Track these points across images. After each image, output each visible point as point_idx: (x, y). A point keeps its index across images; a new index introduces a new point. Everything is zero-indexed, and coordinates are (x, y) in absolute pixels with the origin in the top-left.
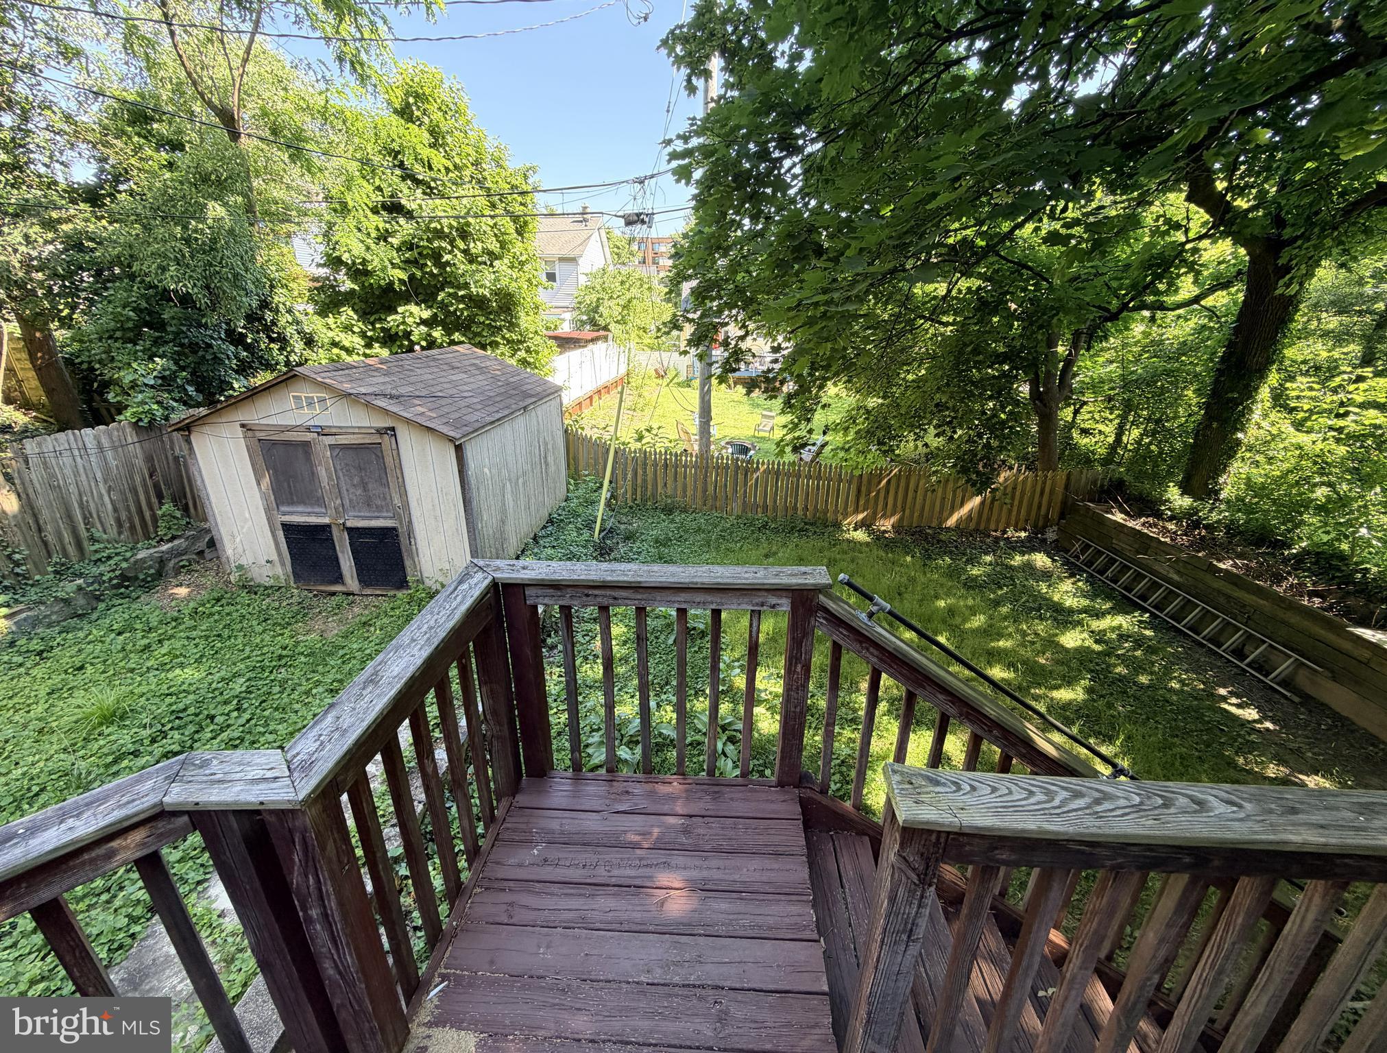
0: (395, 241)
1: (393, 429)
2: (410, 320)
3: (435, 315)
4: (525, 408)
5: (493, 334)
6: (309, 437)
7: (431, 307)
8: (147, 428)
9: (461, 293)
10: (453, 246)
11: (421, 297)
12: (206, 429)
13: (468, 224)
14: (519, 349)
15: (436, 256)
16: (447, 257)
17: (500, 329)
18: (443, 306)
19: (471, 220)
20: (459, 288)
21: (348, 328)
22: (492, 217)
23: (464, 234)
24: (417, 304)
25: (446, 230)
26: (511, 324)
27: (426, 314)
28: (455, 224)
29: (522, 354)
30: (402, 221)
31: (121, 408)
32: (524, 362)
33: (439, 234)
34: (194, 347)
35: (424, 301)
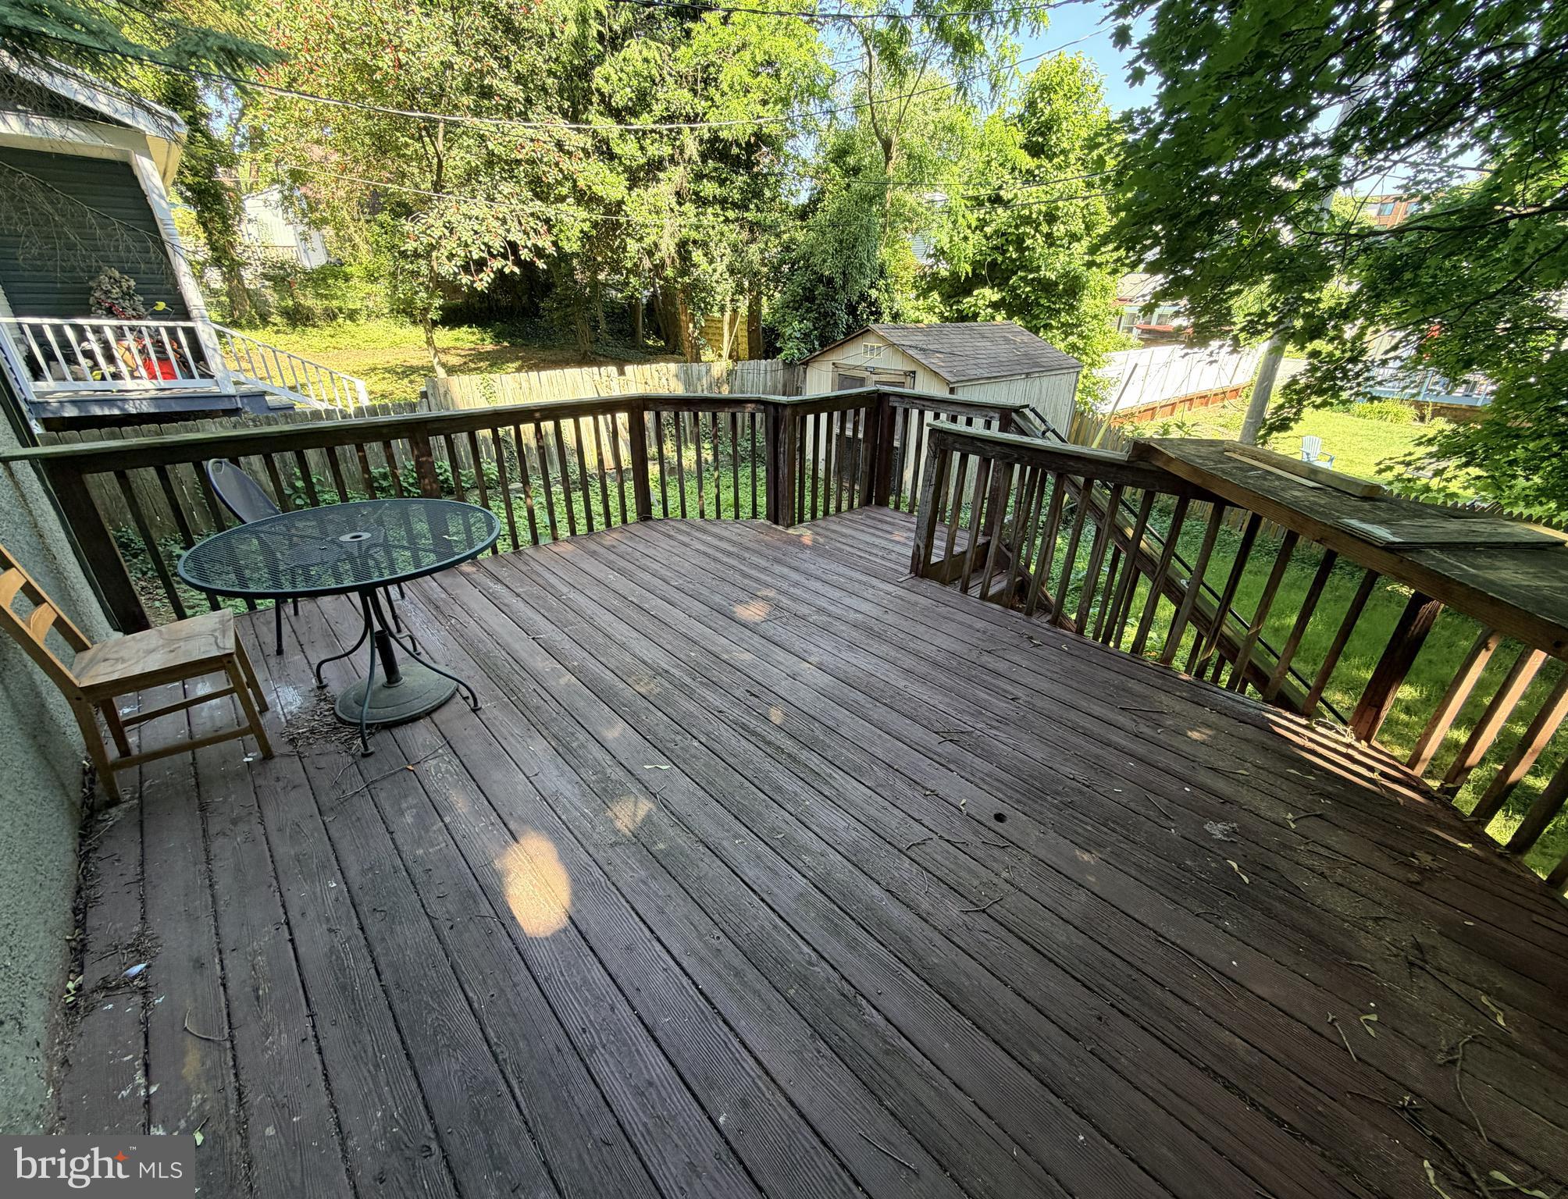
0: (988, 230)
1: (914, 373)
2: (981, 303)
3: (1003, 299)
4: (1028, 374)
5: (1049, 318)
6: (866, 374)
7: (1002, 290)
8: (789, 365)
9: (1031, 276)
10: (1036, 230)
11: (997, 281)
12: (816, 365)
13: (1057, 208)
14: (1072, 334)
15: (1019, 242)
16: (1028, 242)
17: (1058, 311)
18: (1014, 289)
19: (1060, 204)
20: (1031, 271)
21: (931, 309)
22: (1085, 198)
23: (1051, 218)
24: (992, 288)
25: (1034, 216)
26: (1072, 307)
27: (996, 297)
28: (1044, 209)
29: (1072, 339)
30: (1000, 210)
31: (780, 350)
32: (1074, 347)
33: (1027, 221)
34: (826, 315)
35: (999, 285)
